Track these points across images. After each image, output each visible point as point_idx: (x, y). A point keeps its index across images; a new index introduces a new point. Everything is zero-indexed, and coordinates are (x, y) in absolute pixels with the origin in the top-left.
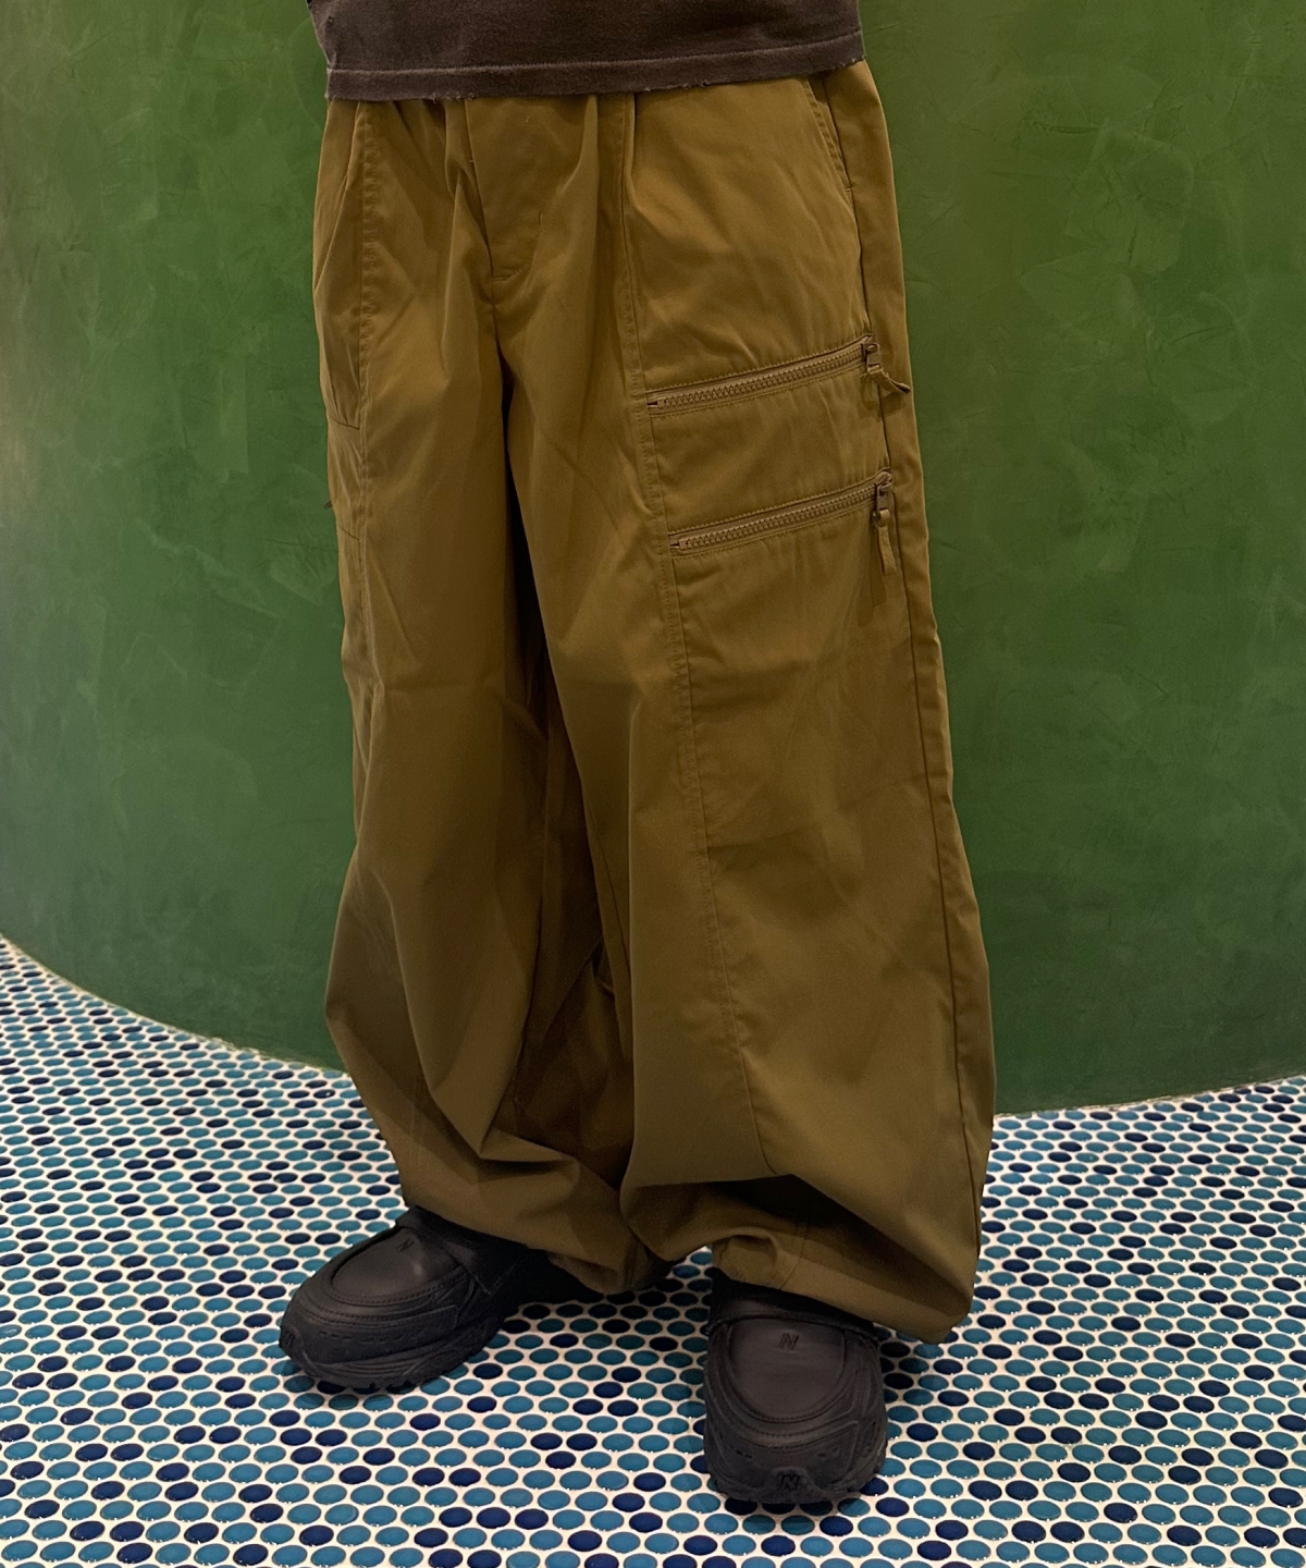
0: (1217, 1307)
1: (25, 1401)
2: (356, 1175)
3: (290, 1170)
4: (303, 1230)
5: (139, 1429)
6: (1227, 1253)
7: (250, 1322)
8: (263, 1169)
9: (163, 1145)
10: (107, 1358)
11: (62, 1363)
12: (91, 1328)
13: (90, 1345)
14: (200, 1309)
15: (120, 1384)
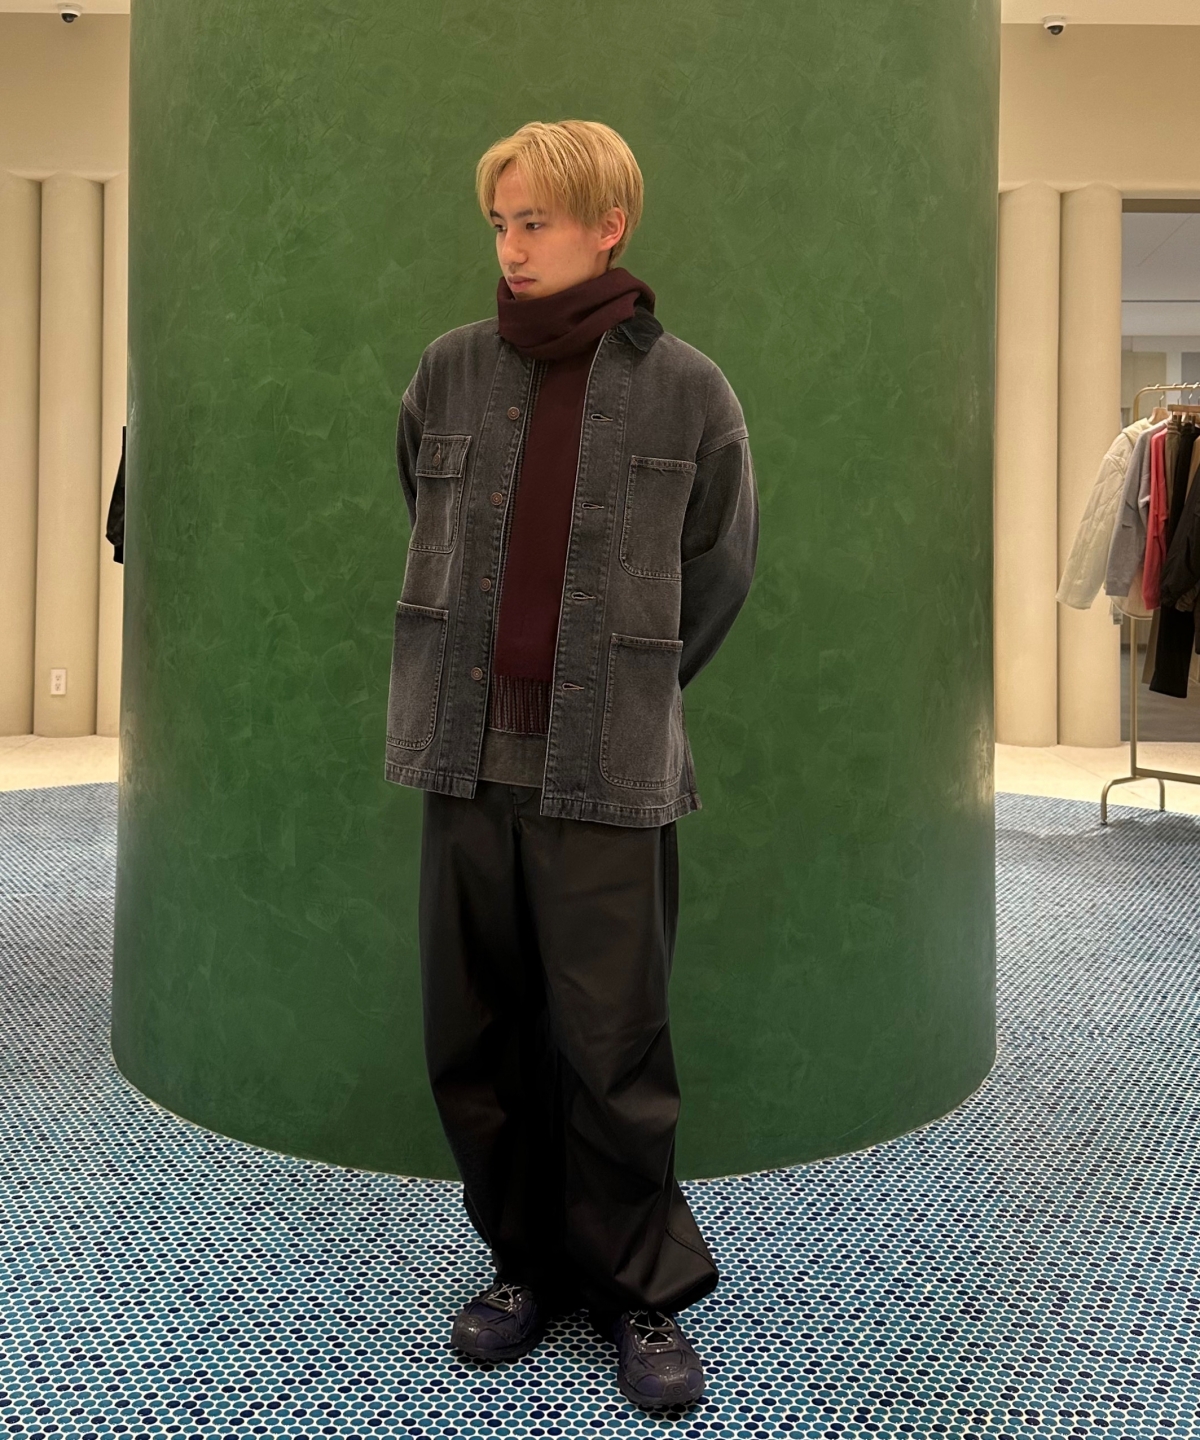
0: (745, 1265)
1: (224, 1305)
2: (352, 1213)
3: (320, 1210)
4: (332, 1236)
5: (277, 1316)
6: (752, 1243)
7: (315, 1274)
8: (307, 1210)
9: (257, 1200)
10: (256, 1289)
11: (237, 1291)
12: (245, 1278)
13: (246, 1284)
14: (292, 1269)
15: (264, 1299)
